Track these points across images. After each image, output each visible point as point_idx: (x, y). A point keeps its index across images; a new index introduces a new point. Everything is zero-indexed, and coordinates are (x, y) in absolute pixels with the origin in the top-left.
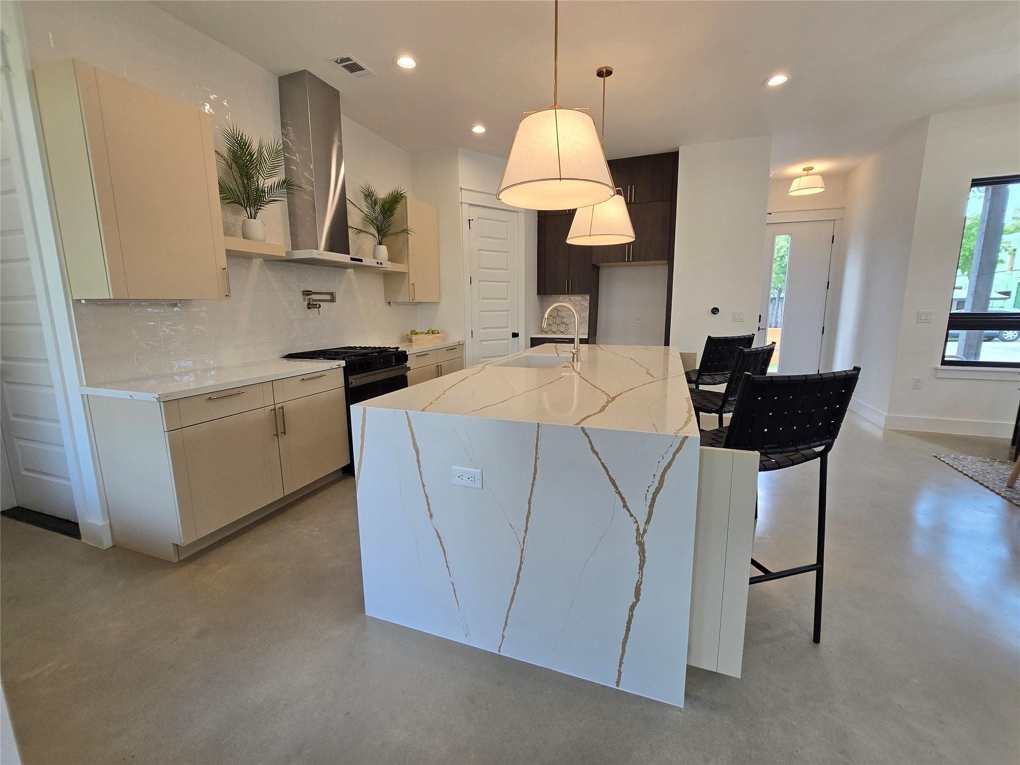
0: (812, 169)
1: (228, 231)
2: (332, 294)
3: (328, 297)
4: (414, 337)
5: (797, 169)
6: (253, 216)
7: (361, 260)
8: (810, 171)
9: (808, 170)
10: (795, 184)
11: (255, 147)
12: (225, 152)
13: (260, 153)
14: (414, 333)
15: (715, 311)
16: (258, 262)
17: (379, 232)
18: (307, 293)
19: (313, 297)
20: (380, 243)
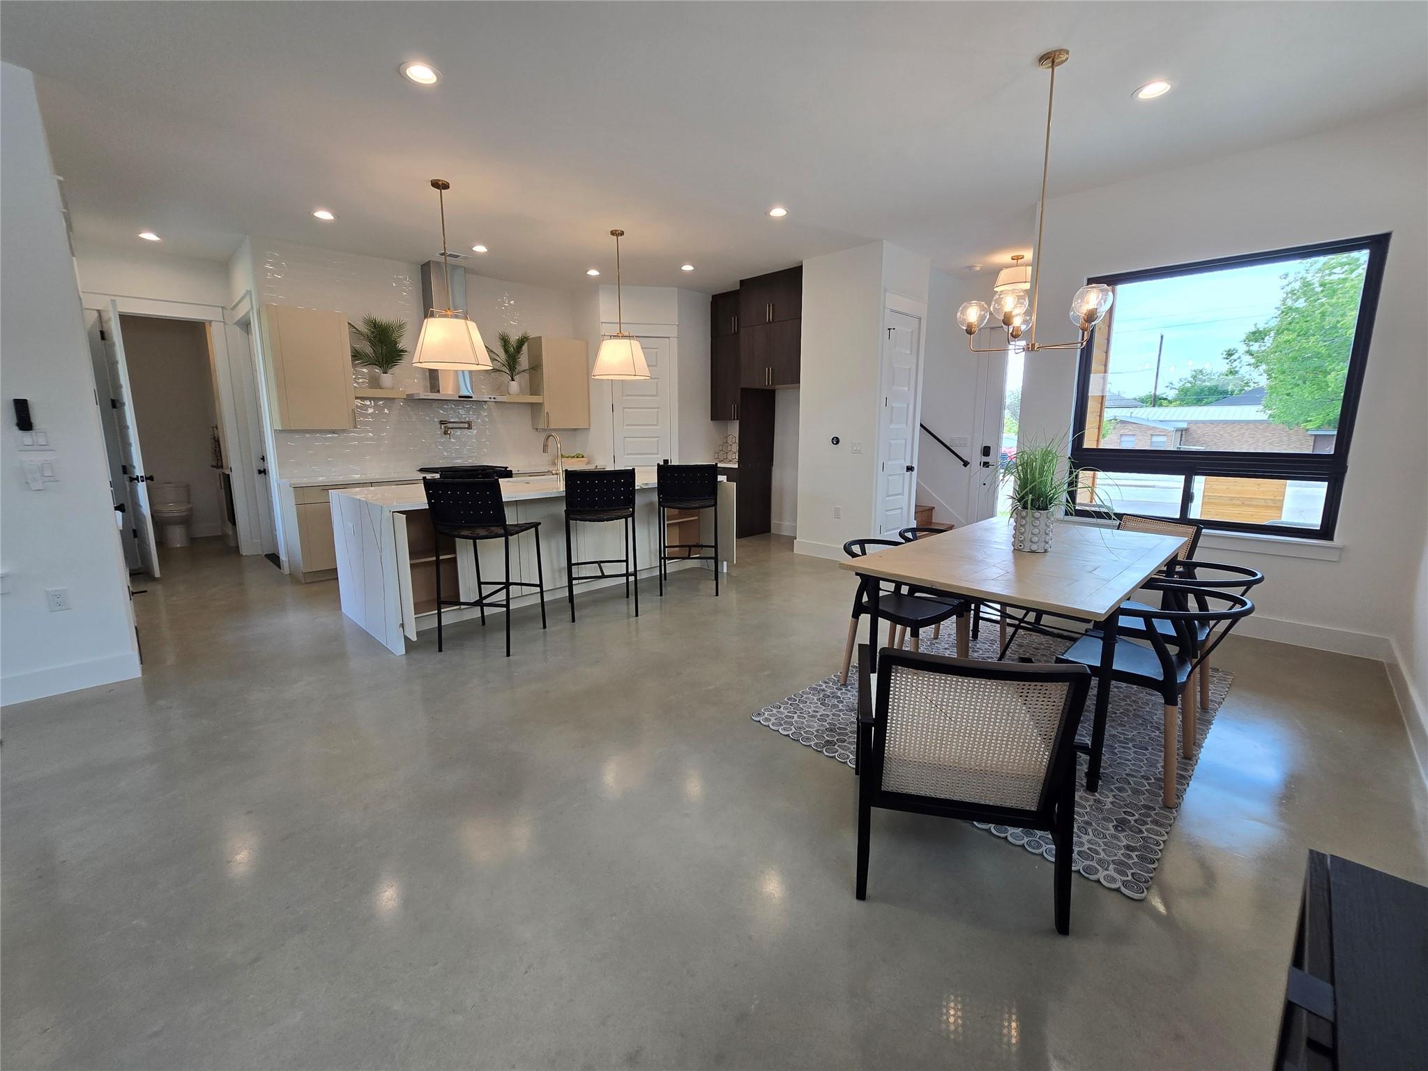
0: (1020, 257)
2: (469, 423)
3: (464, 426)
5: (1004, 258)
6: (386, 373)
7: (471, 397)
8: (1019, 261)
9: (1017, 259)
10: (1004, 275)
15: (836, 441)
17: (510, 370)
18: (442, 423)
19: (450, 425)
20: (513, 380)
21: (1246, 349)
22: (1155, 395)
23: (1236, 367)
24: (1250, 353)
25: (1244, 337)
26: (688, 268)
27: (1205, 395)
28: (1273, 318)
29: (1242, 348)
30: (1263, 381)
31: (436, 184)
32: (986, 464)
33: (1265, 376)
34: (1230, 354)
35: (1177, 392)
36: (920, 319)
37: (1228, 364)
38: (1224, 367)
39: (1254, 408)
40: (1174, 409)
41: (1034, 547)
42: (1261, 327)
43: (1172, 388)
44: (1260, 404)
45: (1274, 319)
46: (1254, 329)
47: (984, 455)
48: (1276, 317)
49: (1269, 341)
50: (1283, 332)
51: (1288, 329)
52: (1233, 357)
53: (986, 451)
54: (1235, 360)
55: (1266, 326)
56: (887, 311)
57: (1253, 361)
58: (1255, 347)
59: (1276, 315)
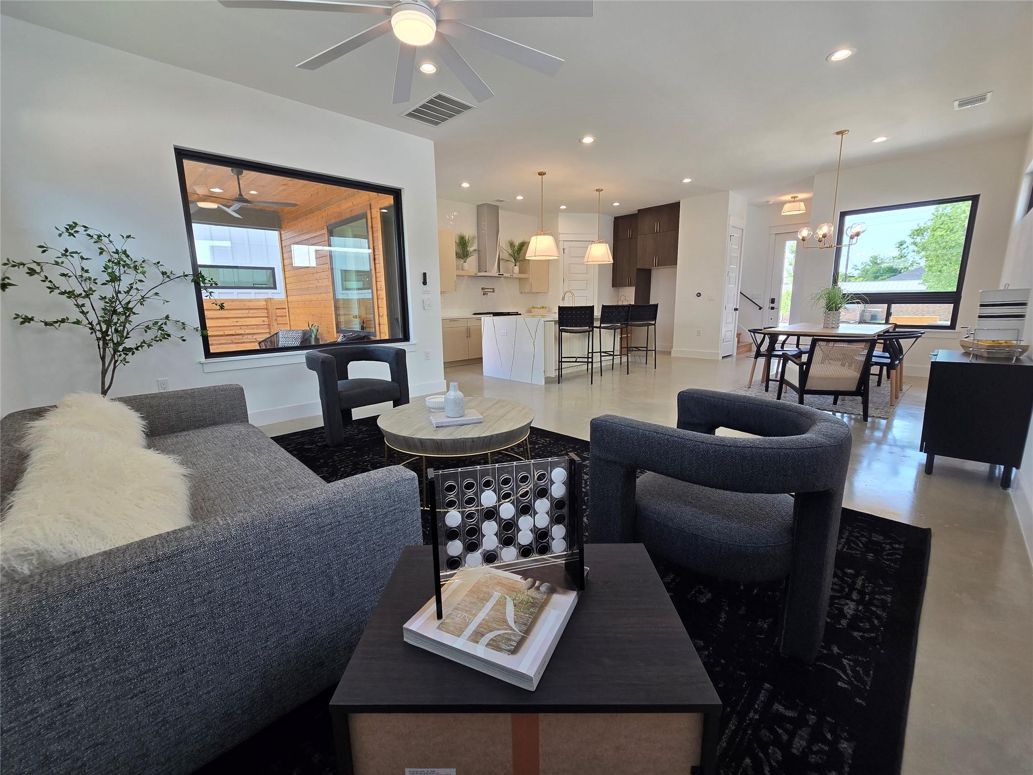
0: (797, 197)
1: (457, 269)
3: (492, 290)
4: (533, 310)
6: (465, 262)
7: (503, 275)
8: (795, 199)
10: (787, 207)
11: (467, 238)
12: (458, 241)
13: (469, 239)
14: (533, 308)
15: (699, 295)
16: (466, 277)
18: (483, 289)
19: (486, 290)
20: (516, 266)
21: (912, 240)
22: (846, 274)
23: (905, 253)
24: (915, 244)
25: (910, 233)
26: (616, 204)
27: (880, 274)
28: (929, 220)
29: (909, 241)
30: (923, 263)
31: (540, 174)
32: (773, 308)
33: (925, 259)
34: (901, 244)
35: (860, 272)
36: (743, 230)
37: (899, 251)
38: (896, 253)
39: (917, 282)
40: (860, 283)
41: (834, 326)
42: (922, 225)
43: (856, 269)
44: (921, 279)
45: (931, 221)
46: (917, 228)
47: (771, 303)
48: (932, 220)
49: (927, 236)
50: (936, 229)
51: (940, 228)
52: (903, 247)
53: (773, 301)
54: (904, 249)
55: (925, 225)
56: (730, 226)
57: (916, 249)
58: (918, 240)
59: (932, 218)
